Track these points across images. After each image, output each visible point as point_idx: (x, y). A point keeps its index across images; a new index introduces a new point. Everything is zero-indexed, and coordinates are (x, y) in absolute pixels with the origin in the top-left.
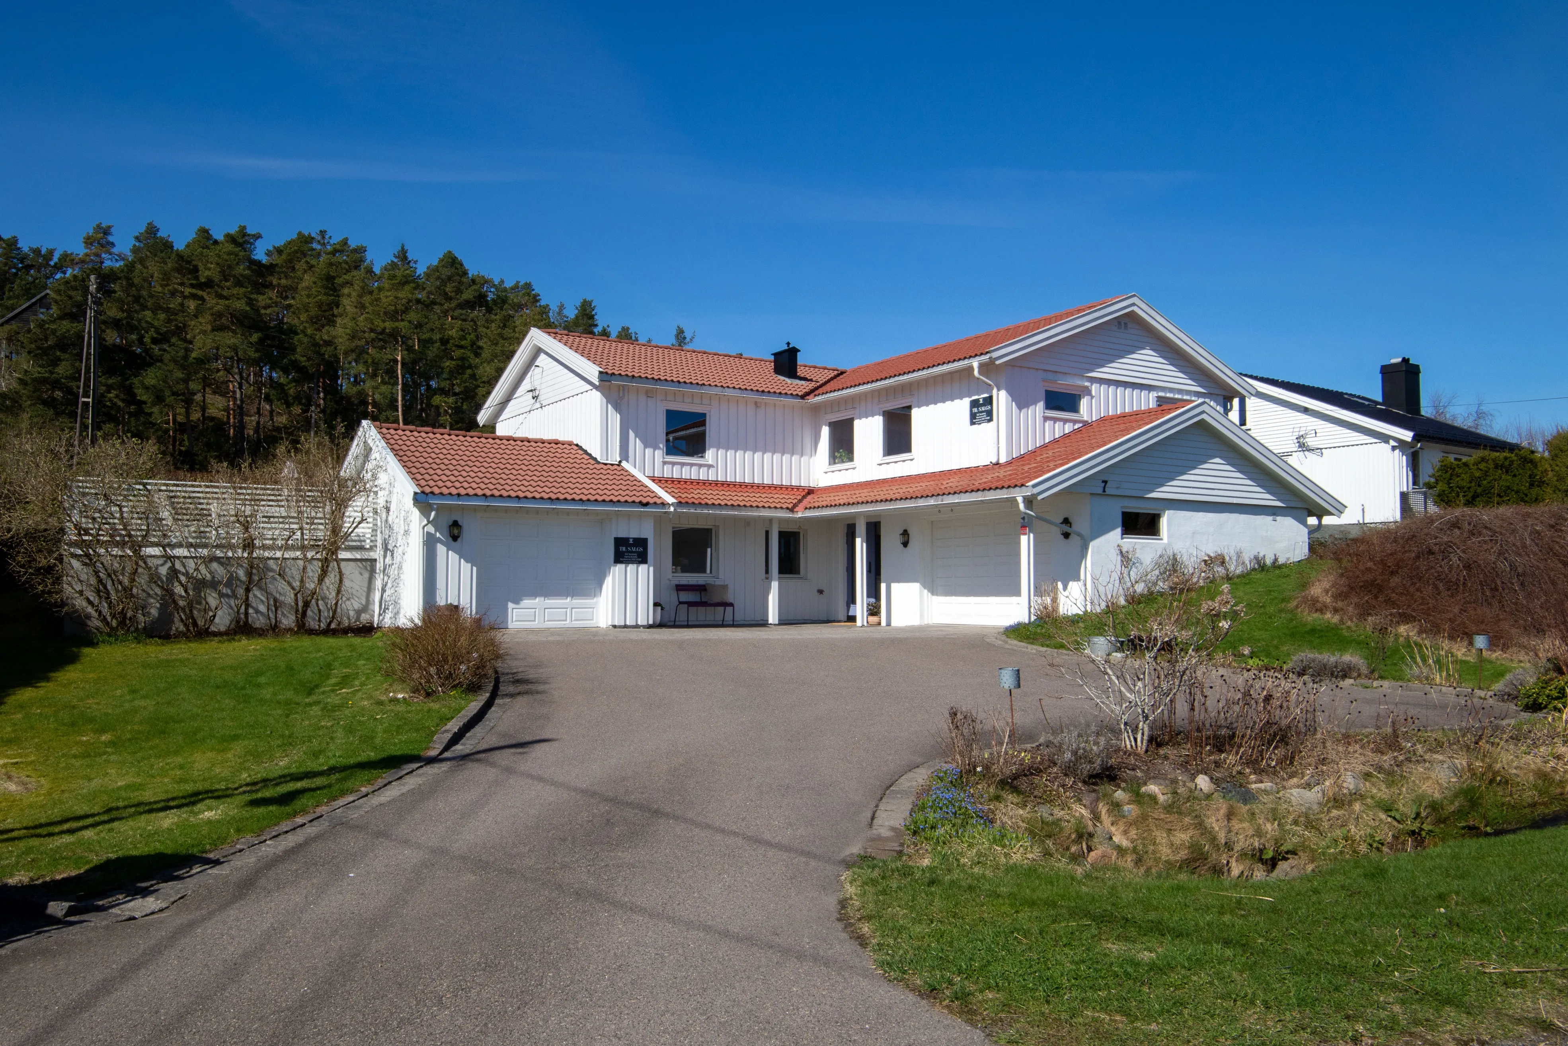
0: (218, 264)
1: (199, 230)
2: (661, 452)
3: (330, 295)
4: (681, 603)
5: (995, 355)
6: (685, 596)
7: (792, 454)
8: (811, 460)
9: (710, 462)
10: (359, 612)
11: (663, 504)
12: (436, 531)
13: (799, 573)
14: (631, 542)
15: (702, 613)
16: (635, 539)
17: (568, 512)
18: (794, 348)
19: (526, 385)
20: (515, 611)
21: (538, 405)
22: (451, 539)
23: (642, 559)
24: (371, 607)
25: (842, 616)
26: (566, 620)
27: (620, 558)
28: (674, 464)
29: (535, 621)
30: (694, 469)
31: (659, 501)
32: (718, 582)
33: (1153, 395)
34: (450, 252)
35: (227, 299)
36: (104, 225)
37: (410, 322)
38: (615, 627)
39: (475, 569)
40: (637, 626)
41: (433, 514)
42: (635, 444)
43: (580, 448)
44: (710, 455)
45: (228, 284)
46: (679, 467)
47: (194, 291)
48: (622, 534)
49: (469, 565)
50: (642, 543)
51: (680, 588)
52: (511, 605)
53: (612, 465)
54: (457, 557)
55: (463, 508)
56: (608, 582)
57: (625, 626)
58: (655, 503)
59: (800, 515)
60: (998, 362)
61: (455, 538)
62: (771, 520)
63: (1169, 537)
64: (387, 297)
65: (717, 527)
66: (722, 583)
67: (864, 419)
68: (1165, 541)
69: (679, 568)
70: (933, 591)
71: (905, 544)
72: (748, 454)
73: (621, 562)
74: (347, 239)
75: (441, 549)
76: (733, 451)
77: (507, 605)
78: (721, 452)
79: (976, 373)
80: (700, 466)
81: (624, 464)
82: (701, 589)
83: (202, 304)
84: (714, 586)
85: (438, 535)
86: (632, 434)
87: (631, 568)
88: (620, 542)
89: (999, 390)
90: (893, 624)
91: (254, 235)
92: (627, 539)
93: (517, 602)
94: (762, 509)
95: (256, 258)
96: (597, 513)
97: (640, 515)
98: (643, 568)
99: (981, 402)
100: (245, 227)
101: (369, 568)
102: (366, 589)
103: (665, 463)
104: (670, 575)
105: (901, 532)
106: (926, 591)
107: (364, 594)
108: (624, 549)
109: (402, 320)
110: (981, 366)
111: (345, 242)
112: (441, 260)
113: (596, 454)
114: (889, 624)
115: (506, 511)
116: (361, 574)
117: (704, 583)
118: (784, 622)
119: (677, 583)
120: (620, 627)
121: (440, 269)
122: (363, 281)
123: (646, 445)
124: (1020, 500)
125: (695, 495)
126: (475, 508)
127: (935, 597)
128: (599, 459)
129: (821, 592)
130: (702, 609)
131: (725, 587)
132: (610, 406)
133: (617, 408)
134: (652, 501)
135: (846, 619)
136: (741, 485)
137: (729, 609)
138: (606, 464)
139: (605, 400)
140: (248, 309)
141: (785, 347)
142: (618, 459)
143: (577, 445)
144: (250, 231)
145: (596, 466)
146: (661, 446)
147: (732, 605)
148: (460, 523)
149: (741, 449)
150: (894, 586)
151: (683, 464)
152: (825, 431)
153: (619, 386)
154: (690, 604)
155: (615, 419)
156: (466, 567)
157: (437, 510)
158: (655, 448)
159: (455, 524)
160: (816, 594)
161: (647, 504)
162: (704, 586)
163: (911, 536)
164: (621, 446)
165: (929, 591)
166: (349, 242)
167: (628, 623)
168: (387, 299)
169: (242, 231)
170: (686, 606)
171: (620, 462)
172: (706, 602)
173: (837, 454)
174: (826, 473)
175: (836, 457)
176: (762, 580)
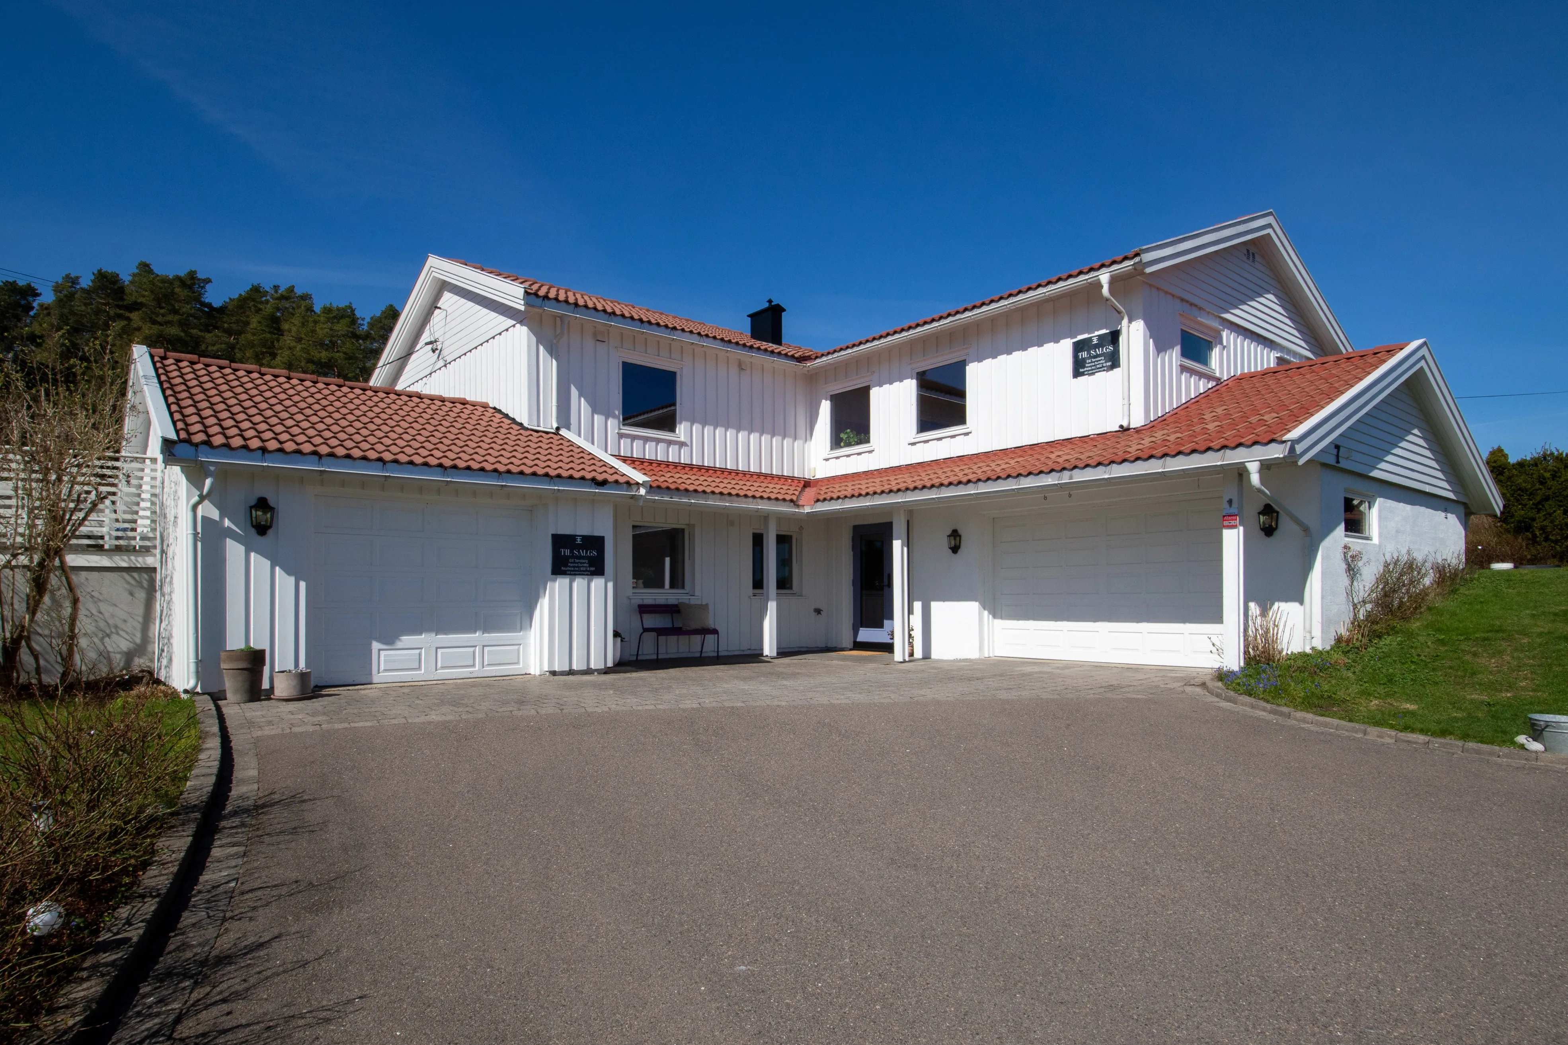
0: (152, 292)
1: (140, 264)
2: (616, 422)
3: (275, 334)
4: (646, 630)
5: (1147, 257)
6: (651, 621)
7: (784, 437)
8: (806, 446)
9: (682, 439)
10: (129, 656)
11: (628, 483)
12: (222, 516)
13: (791, 588)
14: (579, 541)
15: (673, 646)
16: (584, 538)
17: (474, 491)
18: (778, 306)
19: (425, 337)
20: (383, 653)
21: (441, 363)
22: (253, 531)
23: (596, 568)
24: (150, 648)
25: (847, 642)
26: (474, 665)
27: (560, 567)
28: (634, 438)
29: (419, 668)
30: (661, 447)
31: (622, 480)
32: (694, 601)
33: (1274, 355)
34: (391, 306)
35: (161, 324)
36: (72, 276)
37: (345, 353)
38: (554, 673)
39: (303, 585)
40: (589, 672)
41: (208, 482)
42: (580, 407)
43: (500, 411)
44: (682, 430)
45: (162, 311)
46: (641, 442)
47: (119, 311)
48: (565, 529)
49: (292, 579)
50: (596, 543)
51: (644, 609)
52: (376, 645)
53: (547, 433)
54: (267, 563)
55: (277, 476)
56: (543, 606)
57: (571, 672)
58: (616, 482)
59: (807, 510)
60: (1149, 270)
61: (262, 529)
62: (765, 517)
63: (1380, 536)
64: (322, 329)
65: (692, 526)
66: (699, 602)
67: (886, 386)
68: (1376, 540)
69: (641, 582)
70: (996, 613)
71: (955, 549)
72: (730, 433)
73: (563, 573)
74: (293, 287)
75: (234, 550)
76: (712, 428)
77: (371, 644)
78: (696, 428)
79: (1105, 291)
80: (670, 443)
81: (563, 432)
82: (673, 610)
83: (128, 325)
84: (689, 606)
85: (227, 523)
86: (574, 392)
87: (579, 583)
88: (560, 541)
89: (1130, 321)
90: (934, 655)
91: (204, 280)
92: (572, 537)
93: (390, 640)
94: (759, 500)
95: (207, 301)
96: (524, 494)
97: (593, 501)
98: (597, 583)
99: (1095, 341)
100: (195, 272)
101: (145, 584)
102: (140, 619)
103: (621, 436)
104: (629, 591)
105: (949, 533)
106: (986, 613)
107: (139, 627)
108: (568, 552)
109: (338, 351)
110: (1113, 281)
111: (291, 289)
112: (383, 312)
113: (523, 417)
114: (927, 656)
115: (363, 485)
116: (132, 594)
117: (676, 603)
118: (783, 653)
119: (641, 602)
120: (563, 673)
121: (383, 320)
122: (303, 317)
123: (595, 410)
124: (1253, 468)
125: (668, 478)
126: (302, 478)
127: (998, 623)
128: (526, 425)
129: (818, 611)
130: (672, 639)
131: (704, 607)
132: (541, 348)
133: (552, 351)
134: (611, 479)
135: (851, 645)
136: (723, 471)
137: (710, 638)
138: (537, 431)
139: (534, 339)
140: (182, 334)
141: (767, 305)
142: (555, 425)
143: (495, 408)
144: (200, 275)
145: (521, 431)
146: (617, 413)
147: (715, 632)
148: (272, 503)
149: (722, 426)
150: (935, 605)
151: (646, 439)
152: (825, 407)
153: (555, 317)
154: (661, 632)
155: (550, 368)
156: (285, 582)
157: (217, 476)
158: (608, 415)
159: (262, 504)
160: (814, 614)
161: (603, 483)
162: (676, 606)
163: (963, 538)
164: (558, 407)
165: (990, 613)
166: (296, 290)
167: (575, 667)
168: (322, 330)
169: (192, 275)
170: (654, 634)
171: (558, 429)
172: (681, 628)
173: (842, 435)
174: (827, 460)
175: (841, 440)
176: (749, 597)
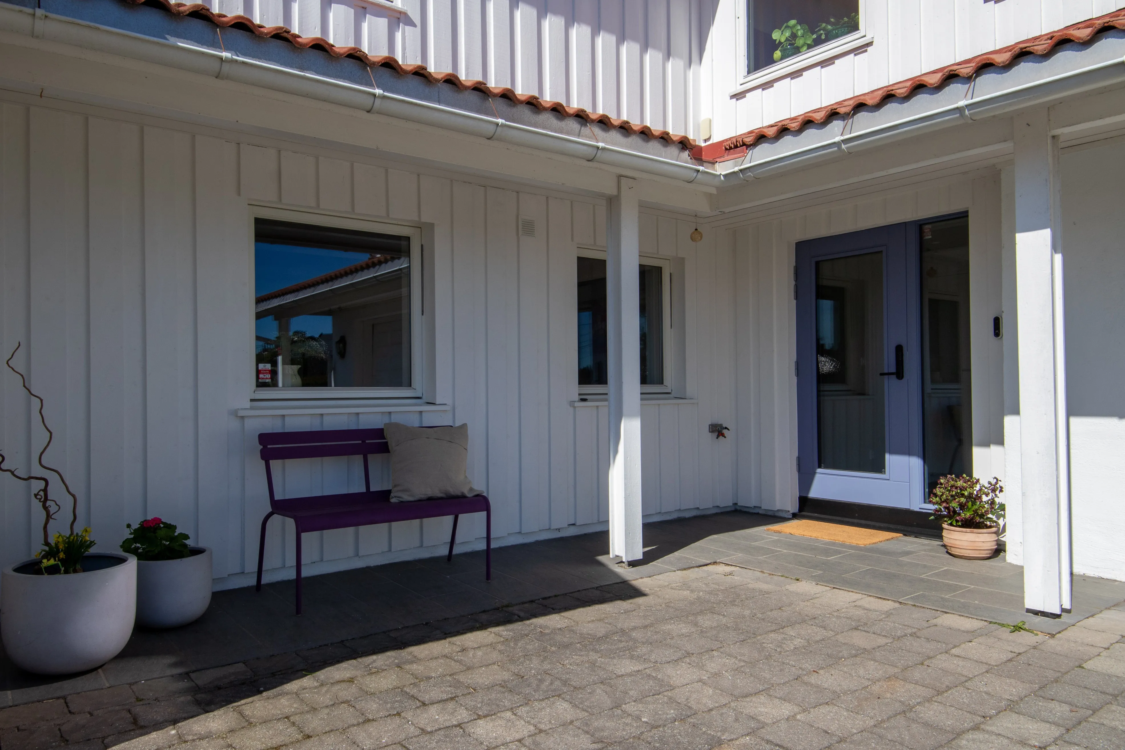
8: (691, 73)
9: (398, 6)
25: (786, 498)
32: (430, 419)
51: (278, 446)
69: (278, 370)
104: (241, 398)
117: (381, 426)
119: (271, 428)
129: (718, 431)
131: (458, 436)
135: (792, 505)
162: (380, 433)
172: (386, 494)
173: (776, 35)
174: (738, 96)
175: (775, 45)
176: (572, 403)
